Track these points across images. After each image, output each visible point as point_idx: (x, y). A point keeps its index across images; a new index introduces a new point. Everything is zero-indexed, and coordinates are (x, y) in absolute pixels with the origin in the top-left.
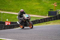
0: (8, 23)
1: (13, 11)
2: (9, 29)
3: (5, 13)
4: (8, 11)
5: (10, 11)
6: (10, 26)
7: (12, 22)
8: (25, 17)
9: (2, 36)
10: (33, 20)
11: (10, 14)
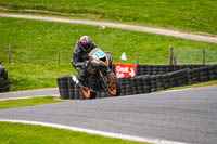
0: (126, 70)
1: (146, 21)
2: (131, 93)
4: (125, 19)
5: (135, 20)
6: (135, 80)
7: (145, 67)
9: (101, 122)
11: (134, 33)
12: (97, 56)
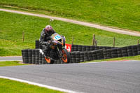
1: (80, 18)
3: (59, 21)
5: (72, 16)
8: (54, 38)
10: (131, 45)
12: (56, 38)
